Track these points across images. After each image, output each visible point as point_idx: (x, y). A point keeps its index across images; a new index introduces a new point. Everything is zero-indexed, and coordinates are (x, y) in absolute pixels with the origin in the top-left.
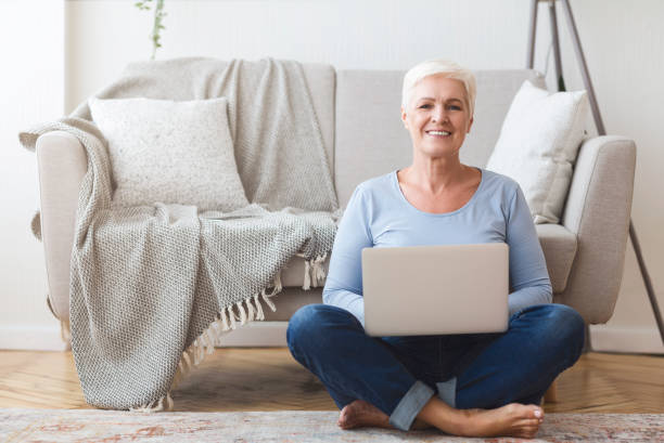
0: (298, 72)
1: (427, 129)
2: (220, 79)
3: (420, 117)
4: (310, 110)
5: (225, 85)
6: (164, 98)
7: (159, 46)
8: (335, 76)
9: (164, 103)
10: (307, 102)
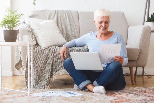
0: (70, 13)
1: (101, 28)
2: (53, 15)
3: (99, 25)
4: (73, 22)
5: (54, 16)
6: (41, 19)
7: (35, 5)
8: (78, 13)
9: (40, 20)
10: (73, 20)
